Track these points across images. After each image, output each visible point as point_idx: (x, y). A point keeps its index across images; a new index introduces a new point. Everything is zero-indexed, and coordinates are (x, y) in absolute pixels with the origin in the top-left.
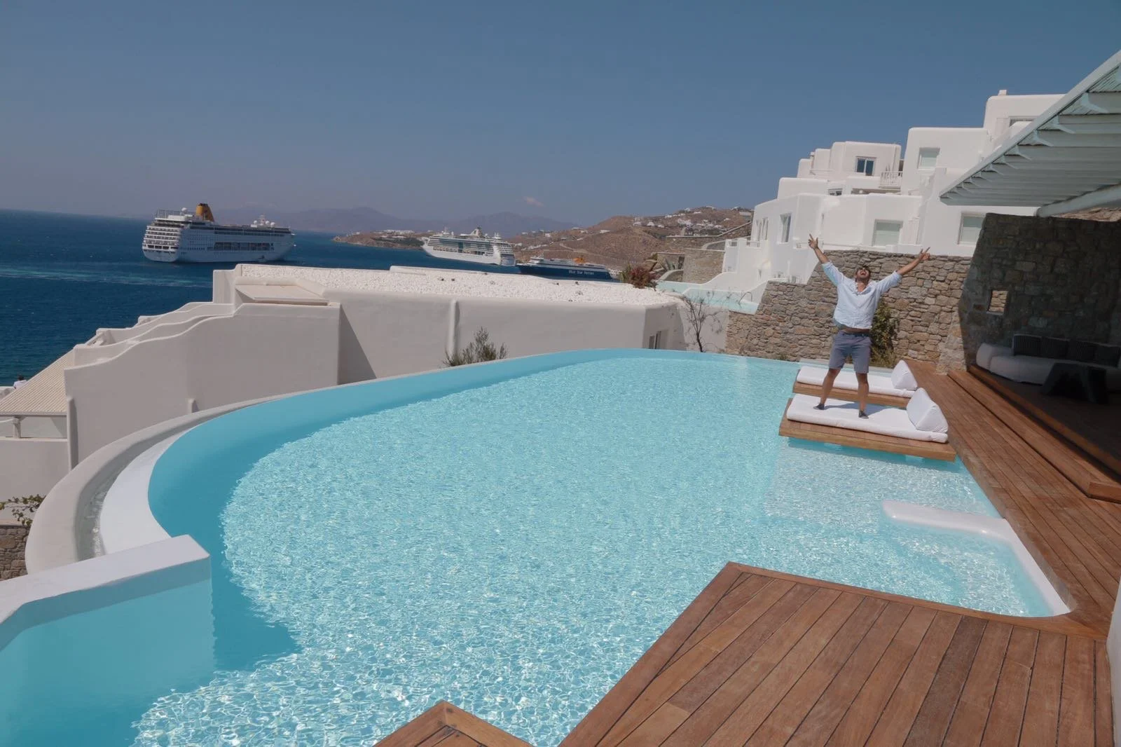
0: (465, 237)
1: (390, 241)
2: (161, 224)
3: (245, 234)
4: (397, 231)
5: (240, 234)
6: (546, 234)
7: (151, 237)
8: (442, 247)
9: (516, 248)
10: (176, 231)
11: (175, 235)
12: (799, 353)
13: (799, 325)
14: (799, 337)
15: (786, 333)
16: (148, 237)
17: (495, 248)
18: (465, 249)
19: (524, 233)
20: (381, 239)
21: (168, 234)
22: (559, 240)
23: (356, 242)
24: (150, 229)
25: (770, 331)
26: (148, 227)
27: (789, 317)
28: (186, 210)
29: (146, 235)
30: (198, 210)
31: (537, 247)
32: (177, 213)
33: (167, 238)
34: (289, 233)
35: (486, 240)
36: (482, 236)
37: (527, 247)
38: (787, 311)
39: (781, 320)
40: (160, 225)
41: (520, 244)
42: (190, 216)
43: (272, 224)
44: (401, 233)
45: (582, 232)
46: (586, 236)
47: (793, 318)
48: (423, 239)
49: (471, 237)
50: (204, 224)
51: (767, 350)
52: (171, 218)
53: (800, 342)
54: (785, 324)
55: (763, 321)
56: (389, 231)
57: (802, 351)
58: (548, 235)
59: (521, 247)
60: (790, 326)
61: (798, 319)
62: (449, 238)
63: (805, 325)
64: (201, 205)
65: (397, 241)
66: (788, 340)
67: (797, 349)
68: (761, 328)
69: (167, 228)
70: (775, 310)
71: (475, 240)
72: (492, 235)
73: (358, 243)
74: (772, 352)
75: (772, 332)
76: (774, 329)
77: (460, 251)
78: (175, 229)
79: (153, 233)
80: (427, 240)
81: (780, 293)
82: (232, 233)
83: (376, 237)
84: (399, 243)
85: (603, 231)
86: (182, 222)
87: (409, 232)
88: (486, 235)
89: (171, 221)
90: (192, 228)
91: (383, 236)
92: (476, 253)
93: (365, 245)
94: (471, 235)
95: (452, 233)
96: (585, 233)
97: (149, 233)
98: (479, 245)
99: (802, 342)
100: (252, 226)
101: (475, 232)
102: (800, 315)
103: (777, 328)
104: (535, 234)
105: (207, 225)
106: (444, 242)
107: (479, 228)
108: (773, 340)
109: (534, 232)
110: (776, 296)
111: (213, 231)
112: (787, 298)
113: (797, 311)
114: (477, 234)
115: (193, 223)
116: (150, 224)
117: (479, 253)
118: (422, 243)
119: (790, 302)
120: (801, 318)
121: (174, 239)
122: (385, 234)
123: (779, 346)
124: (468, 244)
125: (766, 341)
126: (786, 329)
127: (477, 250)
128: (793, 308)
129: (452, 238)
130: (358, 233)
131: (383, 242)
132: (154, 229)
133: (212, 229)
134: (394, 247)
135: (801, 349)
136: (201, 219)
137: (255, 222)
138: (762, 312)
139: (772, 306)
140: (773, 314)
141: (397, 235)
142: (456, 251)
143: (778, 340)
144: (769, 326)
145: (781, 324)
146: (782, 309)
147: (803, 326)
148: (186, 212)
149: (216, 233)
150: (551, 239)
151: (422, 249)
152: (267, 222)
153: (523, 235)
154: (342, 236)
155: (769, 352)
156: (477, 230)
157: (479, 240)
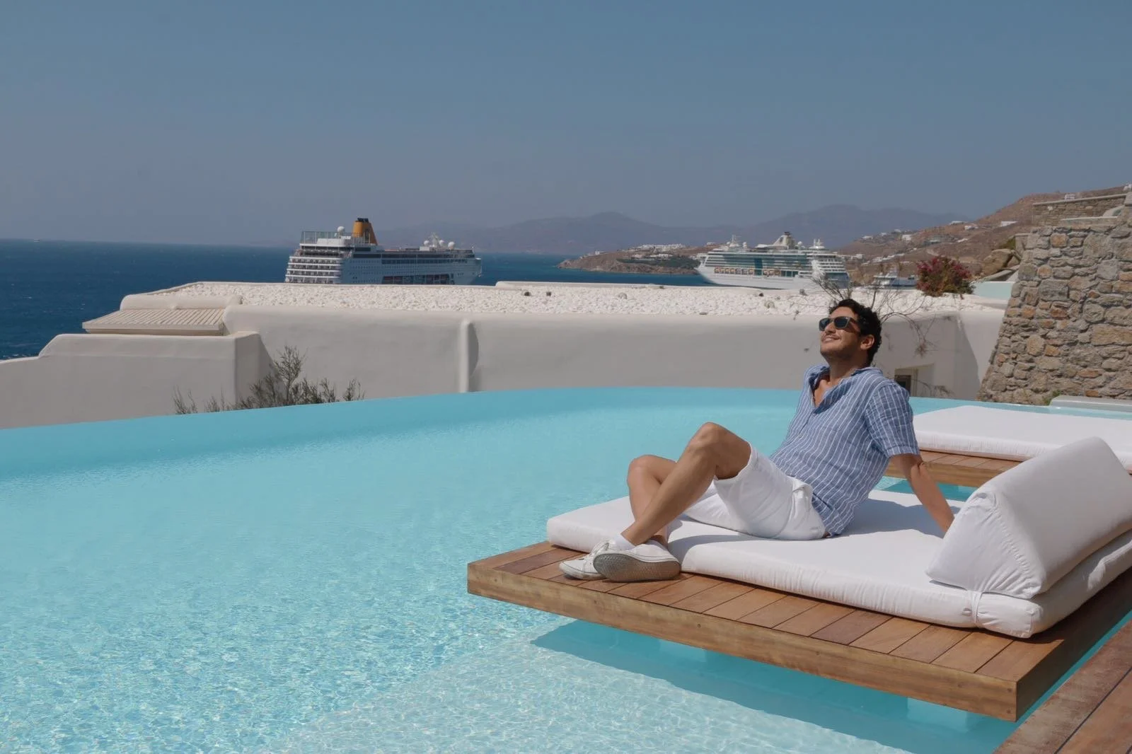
0: (765, 250)
1: (647, 262)
2: (309, 252)
3: (419, 262)
4: (658, 247)
5: (412, 262)
6: (904, 236)
7: (296, 273)
8: (728, 267)
9: (853, 263)
10: (334, 262)
11: (333, 268)
12: (1106, 390)
13: (1103, 321)
14: (1104, 351)
15: (1073, 344)
16: (292, 272)
17: (815, 264)
18: (765, 269)
19: (866, 237)
20: (633, 260)
21: (322, 268)
22: (927, 244)
23: (595, 267)
24: (294, 261)
25: (1036, 341)
26: (291, 258)
27: (1077, 306)
28: (344, 230)
29: (289, 270)
30: (356, 227)
31: (889, 257)
32: (330, 235)
33: (321, 274)
34: (473, 256)
35: (800, 253)
36: (792, 245)
37: (871, 259)
38: (1072, 293)
39: (1060, 313)
40: (308, 254)
41: (859, 256)
42: (349, 238)
43: (451, 244)
44: (664, 250)
45: (967, 227)
46: (975, 233)
47: (1086, 307)
48: (700, 255)
49: (775, 249)
50: (368, 249)
51: (1033, 386)
52: (322, 242)
53: (1106, 364)
54: (1070, 323)
55: (1021, 319)
56: (646, 247)
57: (1112, 384)
58: (907, 238)
59: (860, 261)
60: (1082, 327)
61: (1098, 308)
62: (738, 253)
63: (1117, 320)
64: (360, 220)
65: (658, 262)
66: (1077, 360)
67: (1100, 381)
68: (1018, 337)
69: (320, 259)
70: (1045, 293)
71: (782, 253)
72: (808, 244)
73: (598, 269)
74: (1046, 391)
75: (1041, 346)
76: (1044, 336)
77: (758, 273)
78: (331, 259)
79: (298, 267)
80: (704, 258)
81: (1056, 251)
82: (403, 262)
83: (626, 257)
84: (661, 265)
85: (1004, 224)
86: (342, 249)
87: (677, 246)
88: (800, 243)
89: (325, 248)
90: (355, 256)
91: (637, 256)
92: (783, 274)
93: (608, 270)
94: (774, 245)
95: (745, 244)
96: (973, 229)
97: (293, 267)
98: (788, 260)
99: (1112, 363)
100: (422, 249)
101: (781, 241)
102: (1105, 298)
103: (1052, 334)
104: (886, 238)
105: (372, 252)
106: (731, 259)
107: (787, 233)
108: (1045, 363)
109: (883, 234)
110: (1046, 260)
111: (380, 259)
112: (1070, 260)
113: (1095, 291)
114: (784, 243)
115: (357, 249)
116: (293, 253)
117: (789, 274)
118: (697, 263)
119: (1077, 270)
120: (1107, 306)
121: (332, 274)
122: (639, 251)
123: (1060, 376)
124: (771, 260)
125: (1028, 365)
126: (1069, 335)
127: (786, 269)
128: (1085, 284)
129: (743, 252)
130: (597, 253)
131: (635, 265)
132: (300, 261)
133: (378, 256)
134: (653, 272)
135: (1110, 378)
136: (362, 243)
137: (426, 242)
138: (1018, 301)
139: (1040, 282)
140: (1041, 303)
141: (658, 253)
142: (750, 274)
143: (1055, 363)
144: (1034, 330)
145: (1059, 324)
146: (1060, 289)
147: (1112, 323)
148: (343, 233)
149: (384, 262)
150: (911, 243)
151: (697, 274)
152: (441, 242)
153: (864, 241)
154: (573, 259)
155: (1037, 391)
156: (785, 237)
157: (789, 253)
